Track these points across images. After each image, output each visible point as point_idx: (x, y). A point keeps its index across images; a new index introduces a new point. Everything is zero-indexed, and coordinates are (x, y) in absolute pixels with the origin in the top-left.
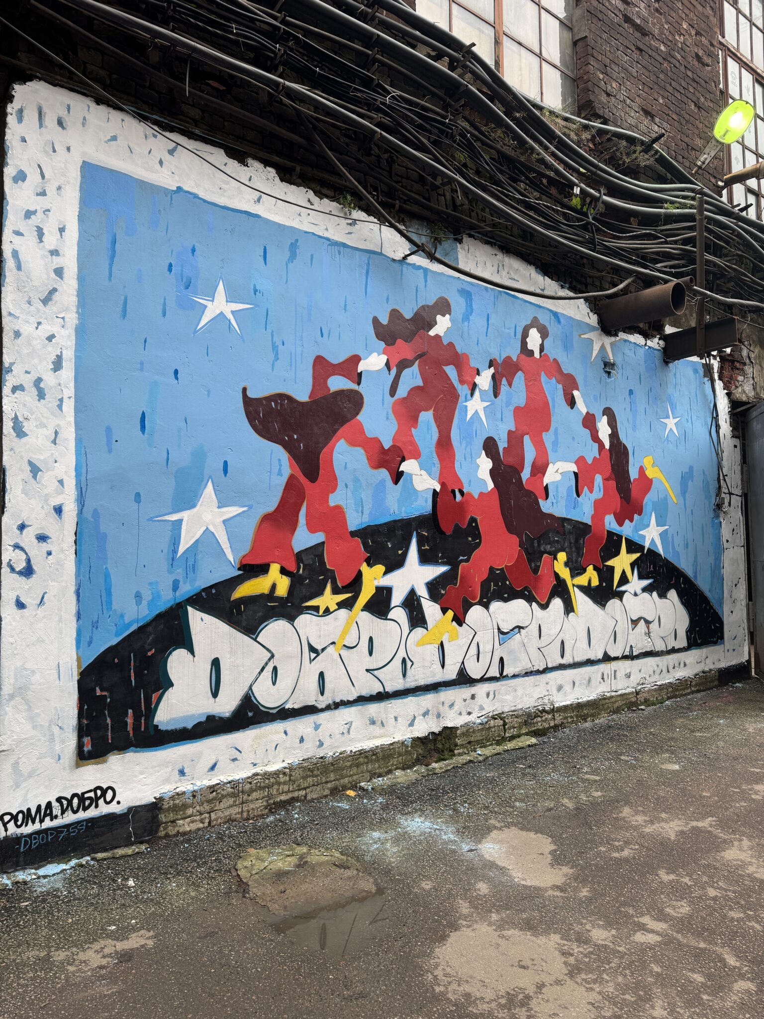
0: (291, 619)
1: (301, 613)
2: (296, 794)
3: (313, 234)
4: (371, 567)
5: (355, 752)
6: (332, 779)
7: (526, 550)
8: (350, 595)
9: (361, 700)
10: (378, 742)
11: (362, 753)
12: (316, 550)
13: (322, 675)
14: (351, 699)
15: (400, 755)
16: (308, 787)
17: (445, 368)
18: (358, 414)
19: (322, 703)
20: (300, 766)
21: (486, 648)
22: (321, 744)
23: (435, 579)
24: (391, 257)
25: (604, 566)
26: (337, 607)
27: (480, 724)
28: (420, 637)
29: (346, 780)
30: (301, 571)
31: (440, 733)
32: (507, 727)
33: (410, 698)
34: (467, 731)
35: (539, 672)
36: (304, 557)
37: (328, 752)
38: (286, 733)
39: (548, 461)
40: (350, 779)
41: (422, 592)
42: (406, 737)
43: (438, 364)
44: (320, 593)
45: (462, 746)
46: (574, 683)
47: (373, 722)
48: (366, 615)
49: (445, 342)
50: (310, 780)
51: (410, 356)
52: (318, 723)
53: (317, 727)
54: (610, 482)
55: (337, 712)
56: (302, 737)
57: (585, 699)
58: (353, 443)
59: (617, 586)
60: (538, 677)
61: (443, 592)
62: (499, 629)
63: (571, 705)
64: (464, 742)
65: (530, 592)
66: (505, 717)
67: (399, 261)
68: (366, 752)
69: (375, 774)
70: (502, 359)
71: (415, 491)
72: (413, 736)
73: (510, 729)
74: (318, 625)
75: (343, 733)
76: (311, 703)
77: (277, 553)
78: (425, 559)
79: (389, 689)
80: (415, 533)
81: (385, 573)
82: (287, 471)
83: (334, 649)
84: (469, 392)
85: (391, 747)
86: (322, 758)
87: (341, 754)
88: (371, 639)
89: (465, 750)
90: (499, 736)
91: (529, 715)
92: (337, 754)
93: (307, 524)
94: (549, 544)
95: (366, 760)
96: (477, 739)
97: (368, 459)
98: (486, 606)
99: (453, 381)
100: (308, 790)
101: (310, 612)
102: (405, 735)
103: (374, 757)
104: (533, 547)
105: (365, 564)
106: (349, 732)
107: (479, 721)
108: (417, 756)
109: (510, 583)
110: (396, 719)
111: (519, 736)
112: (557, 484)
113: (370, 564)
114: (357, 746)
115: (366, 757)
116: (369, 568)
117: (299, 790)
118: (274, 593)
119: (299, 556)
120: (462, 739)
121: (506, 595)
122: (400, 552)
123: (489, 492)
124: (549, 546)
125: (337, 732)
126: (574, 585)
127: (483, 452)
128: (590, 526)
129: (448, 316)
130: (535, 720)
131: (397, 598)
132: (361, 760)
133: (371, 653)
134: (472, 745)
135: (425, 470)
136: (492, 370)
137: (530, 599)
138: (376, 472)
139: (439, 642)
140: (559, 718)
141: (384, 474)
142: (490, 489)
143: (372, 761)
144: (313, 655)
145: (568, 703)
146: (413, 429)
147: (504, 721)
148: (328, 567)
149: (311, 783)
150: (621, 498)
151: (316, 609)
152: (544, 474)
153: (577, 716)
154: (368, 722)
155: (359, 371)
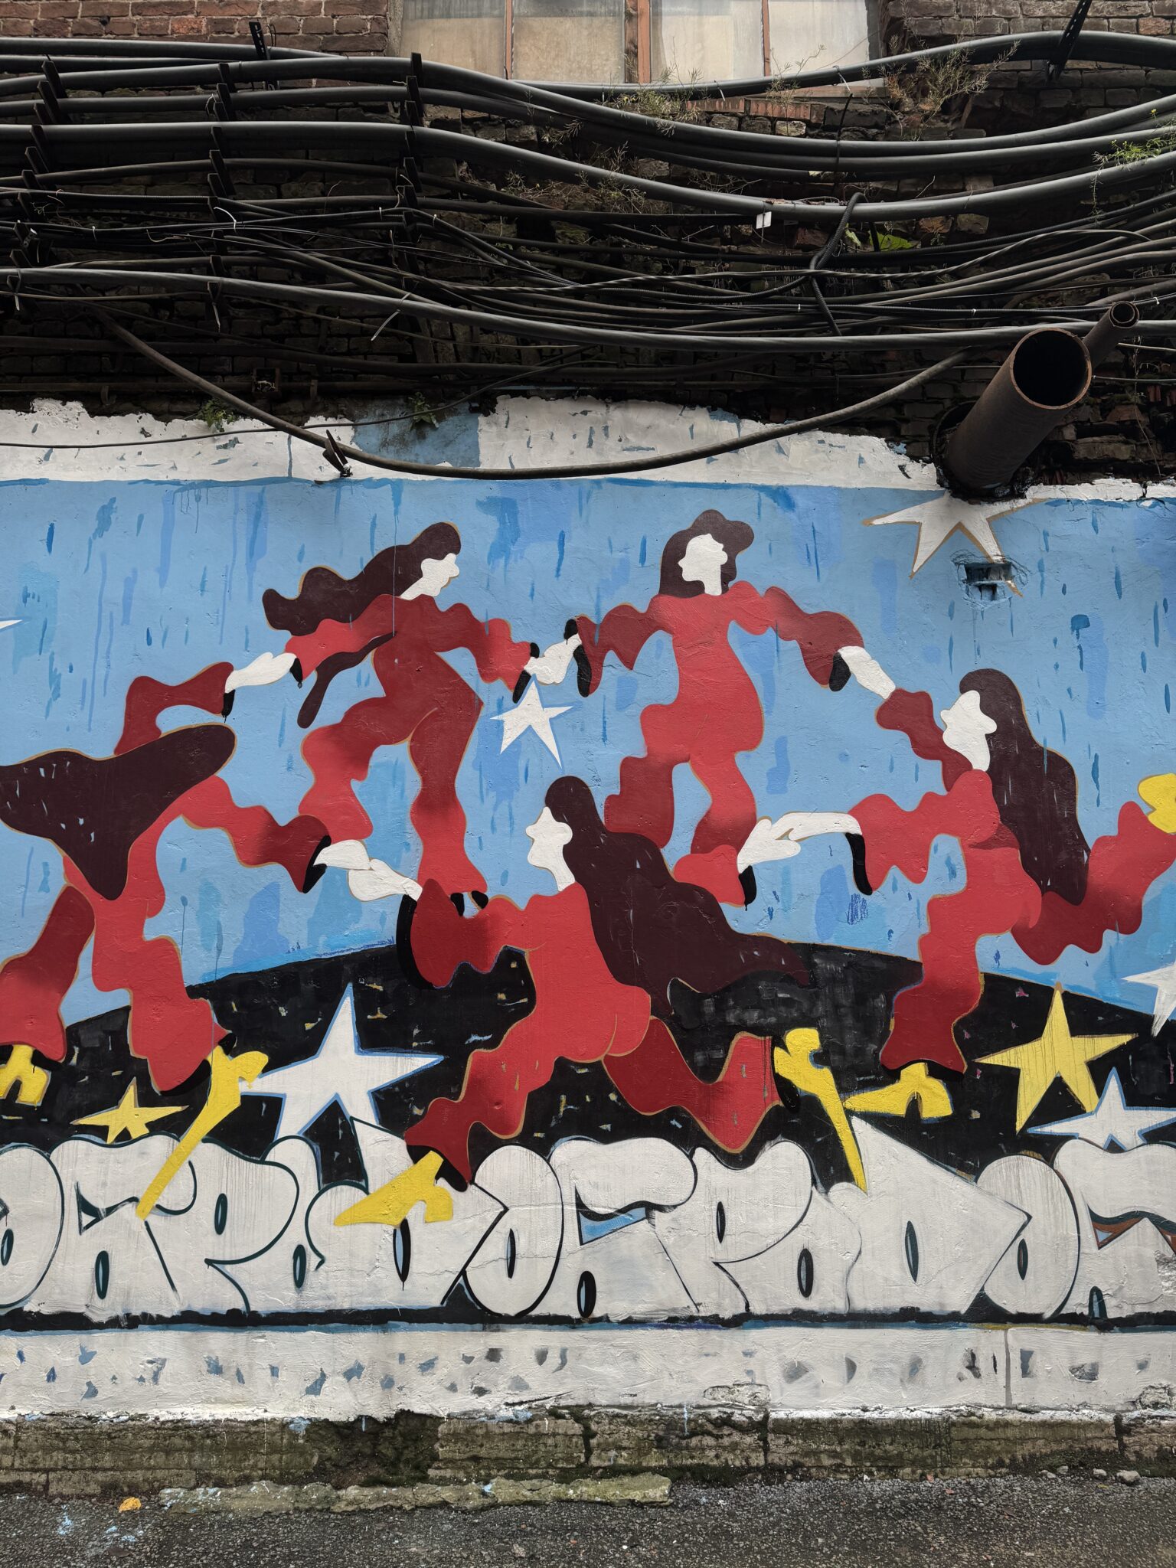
0: (46, 1146)
1: (69, 1138)
2: (26, 1477)
3: (147, 481)
4: (234, 1055)
5: (163, 1423)
6: (108, 1465)
7: (676, 1024)
8: (178, 1109)
9: (189, 1319)
10: (224, 1413)
11: (178, 1427)
12: (112, 1024)
13: (103, 1259)
14: (167, 1315)
15: (274, 1449)
16: (54, 1470)
17: (444, 655)
18: (218, 766)
19: (101, 1311)
20: (39, 1425)
21: (537, 1247)
22: (92, 1392)
23: (400, 1083)
24: (313, 478)
25: (973, 1066)
26: (147, 1131)
27: (510, 1421)
28: (345, 1206)
29: (140, 1475)
30: (74, 1061)
31: (389, 1423)
32: (593, 1442)
33: (311, 1333)
34: (467, 1431)
35: (715, 1322)
36: (83, 1035)
37: (107, 1410)
38: (21, 1356)
39: (754, 815)
40: (149, 1475)
41: (361, 1109)
42: (294, 1415)
43: (427, 654)
44: (112, 1100)
45: (450, 1462)
46: (852, 1367)
47: (216, 1369)
48: (214, 1151)
49: (443, 607)
50: (58, 1457)
51: (351, 646)
52: (89, 1350)
53: (86, 1357)
54: (997, 853)
55: (132, 1335)
56: (53, 1370)
57: (892, 1415)
58: (201, 821)
59: (1030, 1123)
60: (715, 1335)
61: (417, 1111)
62: (580, 1204)
63: (832, 1421)
64: (457, 1456)
65: (687, 1122)
66: (589, 1418)
67: (331, 482)
68: (189, 1427)
69: (209, 1476)
70: (604, 614)
71: (357, 903)
72: (313, 1416)
73: (606, 1450)
74: (101, 1162)
75: (142, 1379)
76: (77, 1306)
77: (29, 1026)
78: (371, 1039)
79: (261, 1304)
80: (350, 987)
81: (267, 1069)
82: (58, 882)
83: (134, 1212)
84: (510, 694)
85: (253, 1429)
86: (90, 1418)
87: (132, 1419)
88: (222, 1201)
89: (461, 1475)
90: (569, 1459)
91: (671, 1424)
92: (125, 1418)
93: (94, 974)
94: (755, 1008)
95: (188, 1444)
96: (494, 1454)
97: (237, 848)
98: (544, 1149)
99: (466, 678)
100: (52, 1475)
101: (86, 1136)
102: (294, 1410)
103: (208, 1441)
104: (700, 1014)
105: (218, 1051)
106: (155, 1378)
107: (508, 1413)
108: (321, 1462)
109: (620, 1098)
110: (274, 1371)
111: (634, 1471)
112: (783, 868)
113: (231, 1048)
114: (172, 1410)
115: (190, 1438)
116: (228, 1058)
117: (34, 1471)
118: (16, 1097)
119: (73, 1034)
120: (452, 1446)
121: (607, 1127)
122: (309, 1026)
123: (561, 894)
124: (756, 1014)
125: (129, 1374)
126: (849, 1113)
127: (547, 811)
128: (919, 964)
129: (451, 557)
130: (694, 1441)
131: (294, 1119)
132: (177, 1441)
133: (220, 1228)
134: (481, 1467)
135: (382, 859)
136: (575, 641)
137: (687, 1139)
138: (255, 870)
139: (399, 1221)
140: (781, 1451)
141: (277, 874)
142: (561, 887)
143: (202, 1448)
144: (87, 1219)
145: (825, 1414)
146: (355, 785)
147: (587, 1428)
148: (132, 1054)
149: (60, 1463)
150: (1044, 889)
151: (102, 1131)
152: (739, 846)
153: (856, 1456)
154: (205, 1367)
155: (228, 690)
